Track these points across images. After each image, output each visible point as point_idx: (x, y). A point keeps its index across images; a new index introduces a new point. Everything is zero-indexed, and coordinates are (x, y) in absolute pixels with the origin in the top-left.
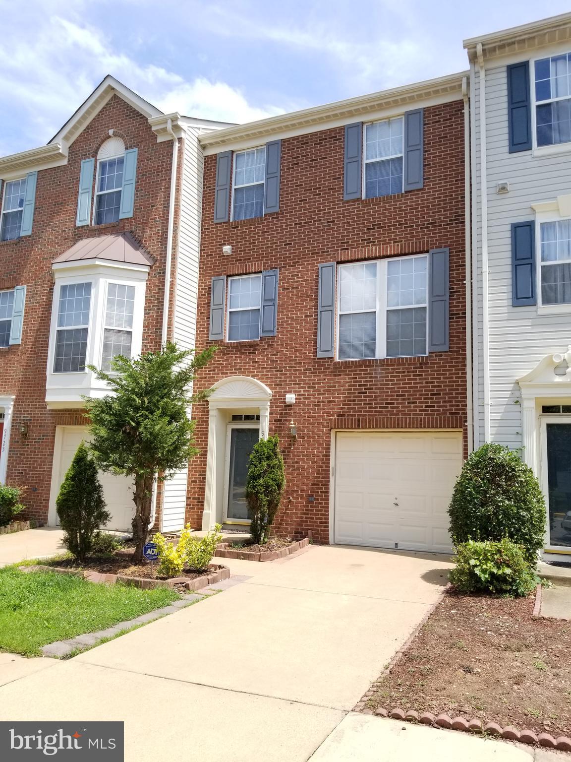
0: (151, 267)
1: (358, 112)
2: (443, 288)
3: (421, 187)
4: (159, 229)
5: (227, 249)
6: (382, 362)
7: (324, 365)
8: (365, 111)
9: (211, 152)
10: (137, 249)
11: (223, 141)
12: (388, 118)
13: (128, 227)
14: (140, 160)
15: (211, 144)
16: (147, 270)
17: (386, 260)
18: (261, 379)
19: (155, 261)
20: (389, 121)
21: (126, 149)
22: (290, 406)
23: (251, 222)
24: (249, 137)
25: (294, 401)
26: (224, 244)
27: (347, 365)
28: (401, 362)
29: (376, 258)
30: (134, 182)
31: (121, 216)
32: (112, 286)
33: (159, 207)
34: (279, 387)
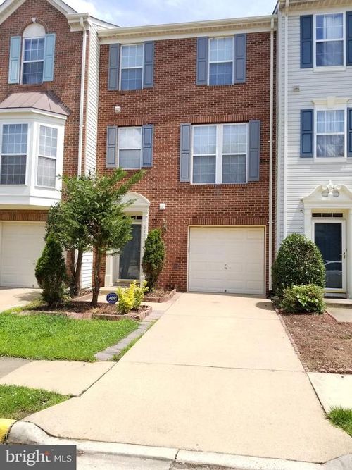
0: (68, 117)
1: (206, 30)
2: (256, 145)
3: (244, 82)
4: (73, 91)
5: (118, 108)
6: (220, 186)
7: (184, 187)
8: (210, 30)
9: (105, 42)
10: (57, 103)
11: (114, 37)
12: (224, 36)
13: (49, 88)
14: (57, 43)
15: (105, 37)
16: (65, 118)
17: (223, 125)
18: (143, 194)
19: (71, 112)
20: (224, 38)
21: (46, 33)
22: (162, 211)
23: (134, 93)
24: (132, 36)
25: (165, 208)
26: (115, 105)
27: (198, 187)
28: (231, 187)
29: (216, 123)
30: (53, 57)
31: (44, 80)
32: (42, 127)
33: (73, 76)
34: (155, 198)
